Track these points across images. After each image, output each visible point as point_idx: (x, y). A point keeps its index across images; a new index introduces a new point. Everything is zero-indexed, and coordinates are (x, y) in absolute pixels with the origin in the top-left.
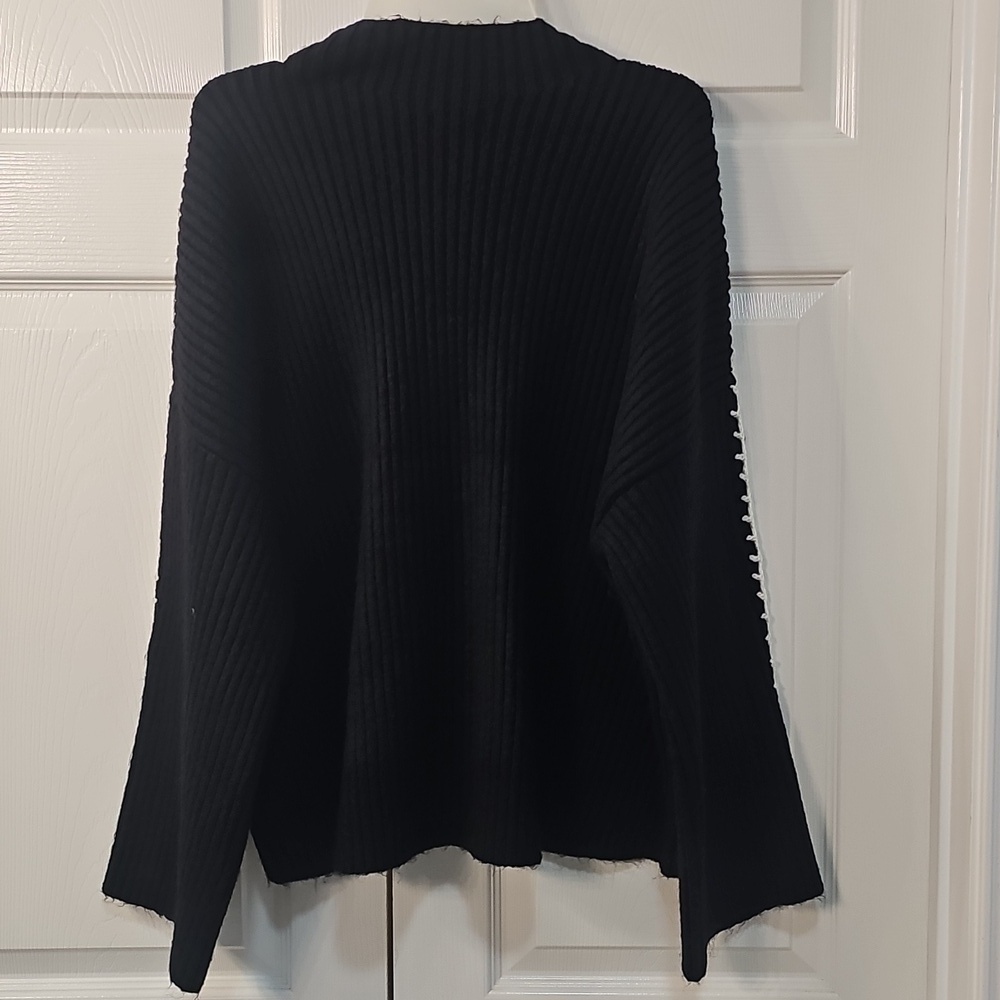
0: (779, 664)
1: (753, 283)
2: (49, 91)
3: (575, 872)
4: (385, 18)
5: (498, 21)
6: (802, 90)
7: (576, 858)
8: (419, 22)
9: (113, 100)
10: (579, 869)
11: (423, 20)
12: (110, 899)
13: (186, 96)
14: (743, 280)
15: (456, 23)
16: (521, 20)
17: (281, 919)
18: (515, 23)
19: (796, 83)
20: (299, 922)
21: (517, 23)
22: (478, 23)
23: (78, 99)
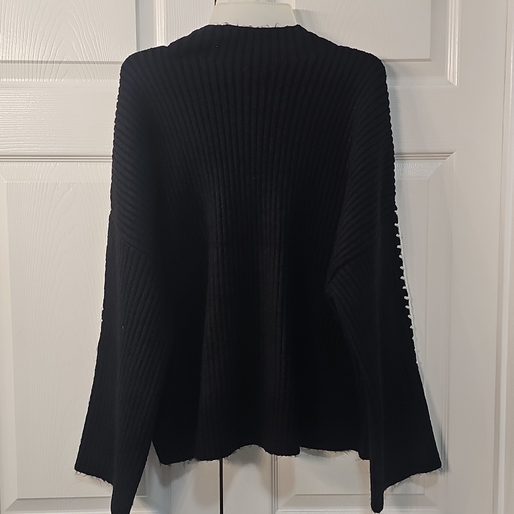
0: (419, 351)
1: (406, 158)
2: (46, 60)
3: (315, 457)
4: (219, 24)
5: (278, 26)
6: (431, 60)
7: (316, 450)
8: (237, 26)
9: (79, 65)
10: (317, 455)
11: (239, 26)
12: (79, 473)
13: (118, 63)
14: (401, 157)
15: (256, 27)
16: (289, 25)
17: (166, 482)
18: (286, 27)
19: (428, 57)
20: (175, 483)
22: (267, 27)
23: (61, 64)
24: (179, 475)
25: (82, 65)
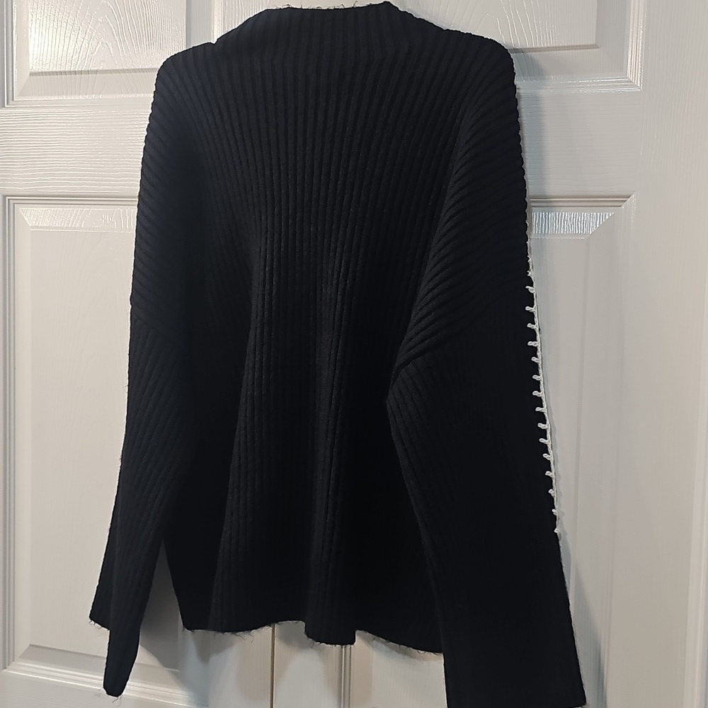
0: (563, 513)
1: (555, 204)
2: (80, 69)
3: (401, 656)
4: (279, 7)
5: (357, 5)
6: (598, 48)
7: (398, 645)
8: (301, 9)
9: (118, 74)
11: (303, 8)
15: (326, 8)
16: (373, 3)
18: (369, 6)
19: (592, 42)
21: (371, 6)
22: (342, 7)
23: (98, 75)
24: (220, 649)
25: (122, 74)
